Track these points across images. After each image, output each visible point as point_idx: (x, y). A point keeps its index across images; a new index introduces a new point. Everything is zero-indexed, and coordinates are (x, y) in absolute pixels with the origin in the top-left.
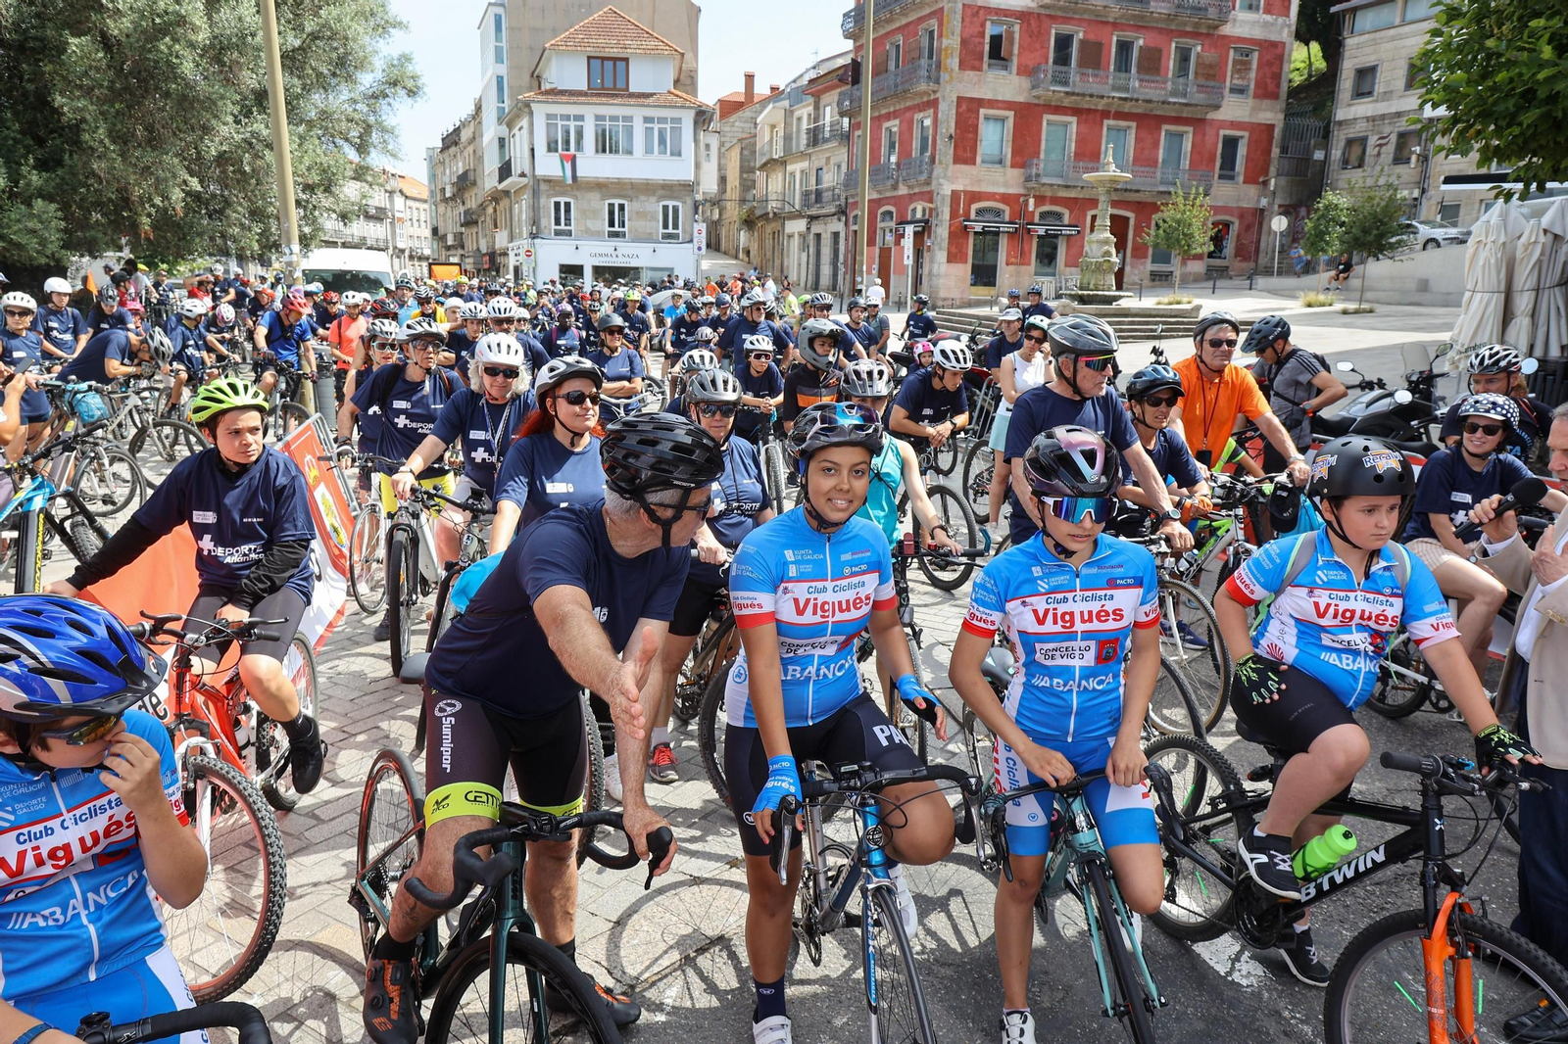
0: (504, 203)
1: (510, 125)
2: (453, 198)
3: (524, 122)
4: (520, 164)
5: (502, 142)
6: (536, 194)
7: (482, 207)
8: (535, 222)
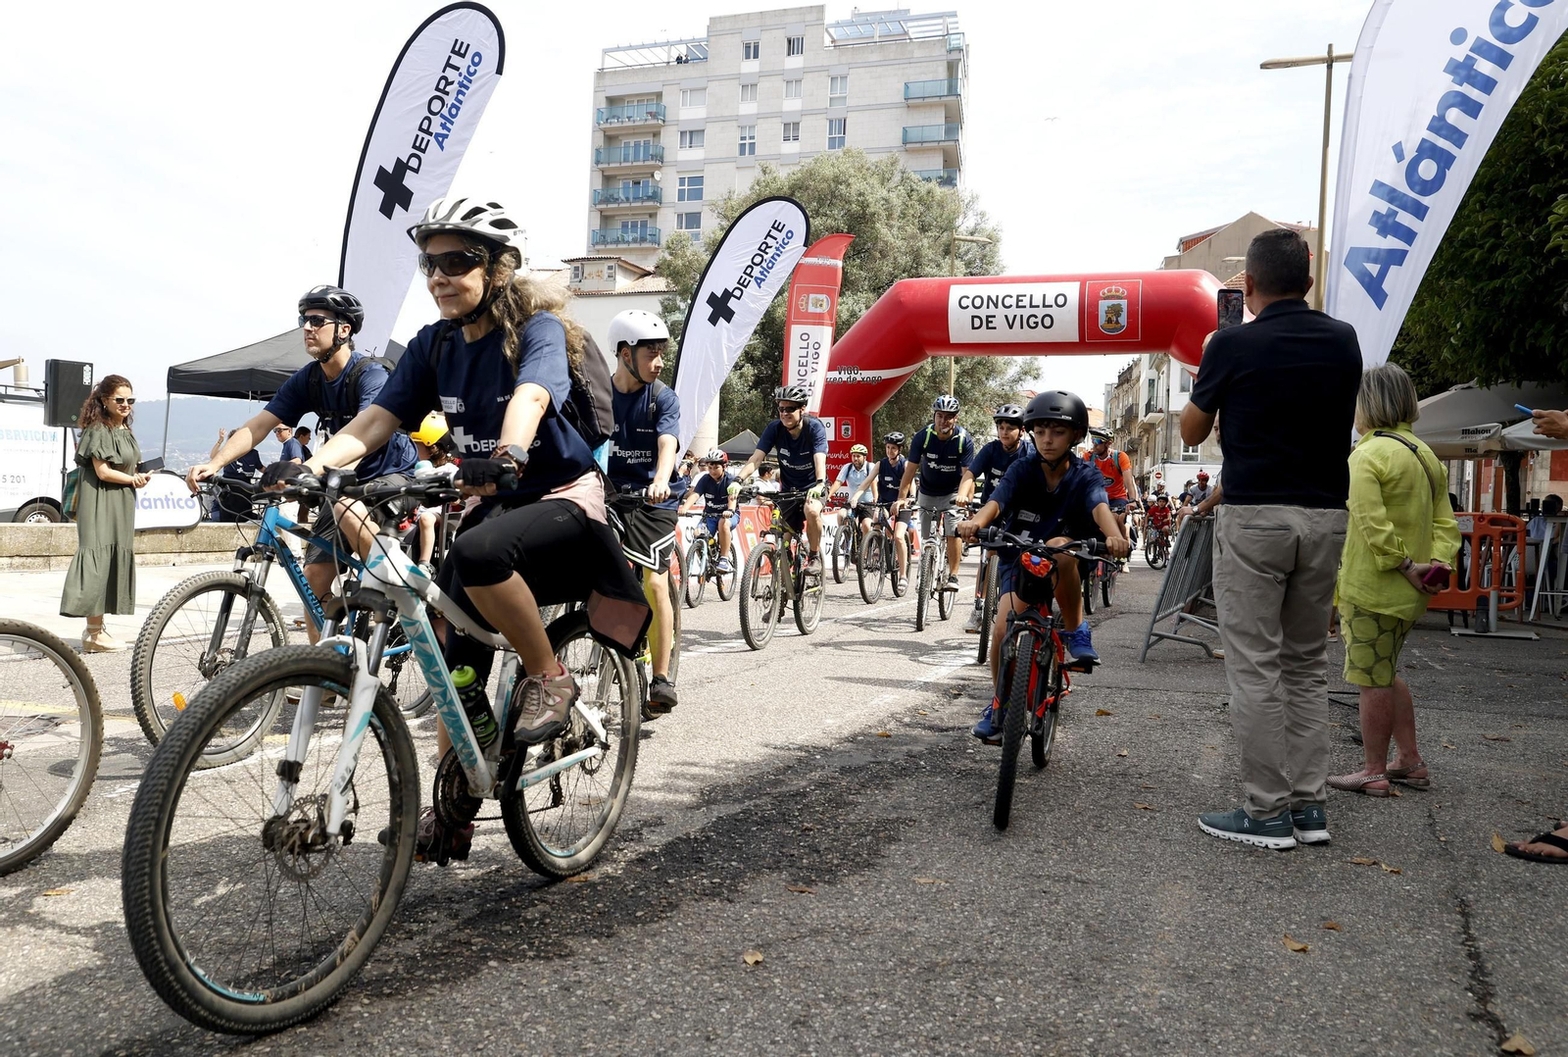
0: (1152, 433)
1: (1158, 369)
2: (1122, 429)
3: (1165, 369)
4: (1161, 404)
5: (1151, 382)
6: (1169, 425)
7: (1140, 437)
8: (1167, 449)
